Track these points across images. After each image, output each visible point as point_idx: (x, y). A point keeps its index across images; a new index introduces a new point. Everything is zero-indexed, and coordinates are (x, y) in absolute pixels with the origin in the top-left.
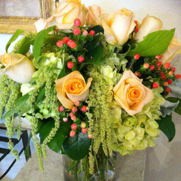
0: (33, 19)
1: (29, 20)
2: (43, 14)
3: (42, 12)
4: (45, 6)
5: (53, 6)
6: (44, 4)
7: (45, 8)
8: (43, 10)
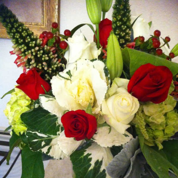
0: (34, 24)
1: (30, 26)
2: (44, 20)
3: (43, 18)
4: (47, 13)
5: (56, 12)
6: (46, 10)
7: (47, 15)
8: (44, 16)
